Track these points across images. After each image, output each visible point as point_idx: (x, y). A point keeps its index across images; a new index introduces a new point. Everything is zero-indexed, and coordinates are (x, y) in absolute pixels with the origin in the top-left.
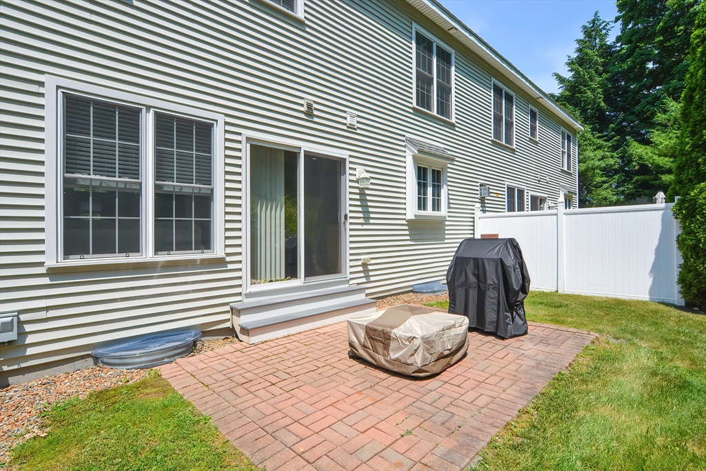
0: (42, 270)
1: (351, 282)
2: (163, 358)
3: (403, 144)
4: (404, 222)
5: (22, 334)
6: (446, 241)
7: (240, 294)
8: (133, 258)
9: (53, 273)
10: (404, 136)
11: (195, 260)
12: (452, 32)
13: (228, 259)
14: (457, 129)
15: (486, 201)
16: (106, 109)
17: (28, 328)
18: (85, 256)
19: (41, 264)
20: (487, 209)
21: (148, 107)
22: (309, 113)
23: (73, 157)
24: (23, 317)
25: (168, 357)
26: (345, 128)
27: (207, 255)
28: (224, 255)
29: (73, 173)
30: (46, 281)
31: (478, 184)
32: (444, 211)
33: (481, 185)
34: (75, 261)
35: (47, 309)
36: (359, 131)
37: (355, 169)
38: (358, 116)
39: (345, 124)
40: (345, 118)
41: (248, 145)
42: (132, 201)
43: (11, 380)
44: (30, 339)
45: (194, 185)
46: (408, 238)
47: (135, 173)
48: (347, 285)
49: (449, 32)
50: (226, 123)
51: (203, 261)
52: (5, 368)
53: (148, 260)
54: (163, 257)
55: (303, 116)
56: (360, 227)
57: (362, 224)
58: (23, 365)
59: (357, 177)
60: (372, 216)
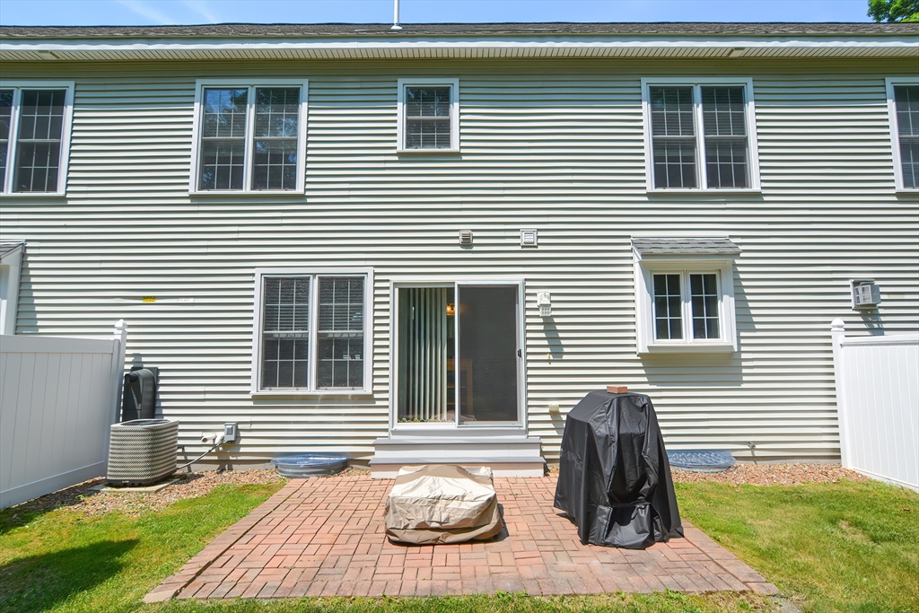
0: (249, 396)
1: (530, 433)
2: (302, 473)
3: (629, 248)
4: (635, 357)
5: (238, 438)
6: (743, 386)
7: (386, 430)
8: (301, 391)
9: (256, 398)
10: (629, 237)
11: (347, 396)
12: (735, 54)
13: (376, 396)
14: (766, 199)
15: (881, 311)
16: (288, 282)
17: (242, 434)
18: (273, 388)
19: (248, 392)
20: (885, 326)
21: (314, 275)
22: (467, 243)
23: (269, 319)
24: (240, 427)
25: (307, 473)
26: (519, 248)
27: (358, 391)
28: (370, 392)
29: (271, 330)
30: (251, 404)
31: (849, 283)
32: (727, 336)
33: (856, 283)
34: (267, 392)
35: (251, 423)
36: (540, 248)
37: (535, 295)
38: (539, 230)
39: (519, 244)
40: (519, 237)
41: (397, 290)
42: (302, 345)
43: (234, 466)
44: (243, 442)
45: (348, 331)
46: (645, 379)
47: (305, 326)
48: (524, 437)
49: (731, 56)
50: (375, 274)
51: (353, 396)
52: (231, 458)
53: (311, 393)
54: (323, 392)
55: (459, 249)
56: (547, 365)
57: (549, 361)
58: (239, 458)
59: (538, 303)
60: (566, 350)
